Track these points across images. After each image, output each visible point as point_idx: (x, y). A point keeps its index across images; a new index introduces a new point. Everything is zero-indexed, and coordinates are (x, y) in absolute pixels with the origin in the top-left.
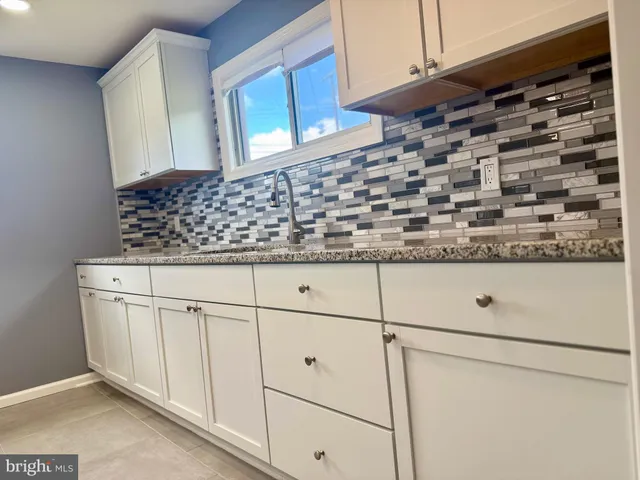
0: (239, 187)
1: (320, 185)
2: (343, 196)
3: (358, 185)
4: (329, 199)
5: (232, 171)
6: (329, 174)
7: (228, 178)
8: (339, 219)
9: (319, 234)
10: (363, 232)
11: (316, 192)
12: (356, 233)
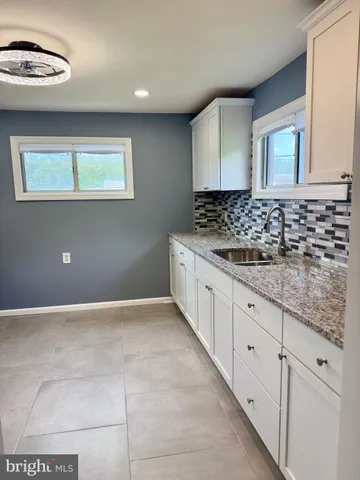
0: (259, 205)
1: (305, 218)
2: (318, 230)
3: (328, 226)
4: (310, 229)
5: (258, 192)
6: (311, 212)
7: (254, 197)
8: (314, 245)
9: (301, 252)
10: (327, 260)
11: (302, 221)
12: (324, 259)
